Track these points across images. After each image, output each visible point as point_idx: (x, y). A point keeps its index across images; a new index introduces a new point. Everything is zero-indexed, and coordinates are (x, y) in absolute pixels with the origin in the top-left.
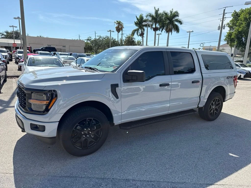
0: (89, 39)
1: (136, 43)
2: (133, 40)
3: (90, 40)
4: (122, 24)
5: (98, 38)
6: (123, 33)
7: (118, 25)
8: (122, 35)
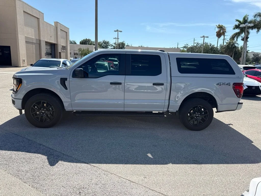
0: (185, 46)
1: (239, 49)
3: (187, 47)
4: (224, 28)
5: (195, 45)
6: (225, 38)
7: (219, 29)
8: (224, 40)
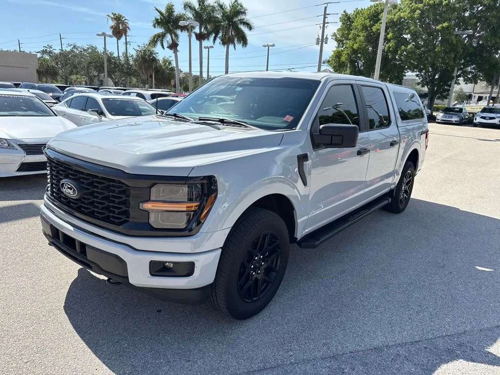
0: (46, 50)
2: (153, 57)
3: (50, 52)
4: (125, 20)
5: (68, 49)
6: (128, 41)
7: (116, 22)
8: (126, 44)
